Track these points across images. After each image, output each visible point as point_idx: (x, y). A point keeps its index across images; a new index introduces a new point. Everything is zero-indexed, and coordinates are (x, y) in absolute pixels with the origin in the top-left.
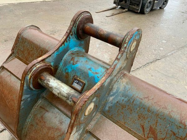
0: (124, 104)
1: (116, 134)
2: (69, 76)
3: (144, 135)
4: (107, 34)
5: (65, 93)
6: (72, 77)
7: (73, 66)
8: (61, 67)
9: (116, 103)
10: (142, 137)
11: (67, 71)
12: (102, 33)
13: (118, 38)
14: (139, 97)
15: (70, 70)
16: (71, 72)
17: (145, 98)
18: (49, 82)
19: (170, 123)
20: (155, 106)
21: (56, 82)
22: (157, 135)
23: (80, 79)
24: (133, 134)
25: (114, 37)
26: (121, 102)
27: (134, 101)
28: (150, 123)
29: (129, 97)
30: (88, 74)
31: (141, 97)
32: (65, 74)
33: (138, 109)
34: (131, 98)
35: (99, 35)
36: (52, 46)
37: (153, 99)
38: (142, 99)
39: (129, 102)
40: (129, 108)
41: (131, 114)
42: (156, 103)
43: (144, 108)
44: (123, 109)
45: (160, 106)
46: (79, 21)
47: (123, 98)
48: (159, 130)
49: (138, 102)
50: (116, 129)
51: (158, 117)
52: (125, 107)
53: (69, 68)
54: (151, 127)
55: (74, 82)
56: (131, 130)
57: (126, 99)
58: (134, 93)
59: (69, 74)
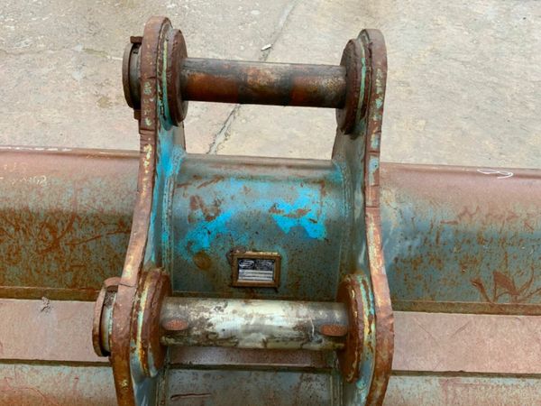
0: (415, 256)
1: (427, 335)
2: (213, 260)
3: (487, 298)
4: (281, 81)
5: (288, 329)
6: (224, 259)
7: (211, 226)
8: (167, 247)
9: (394, 262)
10: (483, 305)
11: (195, 249)
12: (261, 81)
13: (326, 81)
14: (446, 221)
15: (205, 242)
16: (211, 244)
17: (460, 216)
18: (210, 325)
19: (535, 244)
20: (491, 224)
21: (234, 312)
22: (513, 282)
23: (254, 251)
24: (462, 309)
25: (310, 82)
26: (406, 253)
27: (438, 237)
28: (491, 266)
29: (422, 234)
30: (277, 227)
31: (452, 219)
32: (190, 259)
33: (455, 250)
34: (430, 233)
35: (255, 90)
36: (81, 190)
37: (478, 208)
38: (455, 223)
39: (427, 245)
40: (432, 259)
41: (440, 269)
42: (489, 214)
43: (469, 242)
44: (418, 267)
45: (500, 219)
46: (167, 71)
47: (408, 243)
48: (515, 271)
49: (449, 233)
50: (420, 323)
51: (505, 244)
52: (422, 261)
53: (200, 236)
54: (496, 274)
55: (239, 268)
56: (452, 305)
57: (417, 242)
58: (430, 217)
59: (208, 252)
